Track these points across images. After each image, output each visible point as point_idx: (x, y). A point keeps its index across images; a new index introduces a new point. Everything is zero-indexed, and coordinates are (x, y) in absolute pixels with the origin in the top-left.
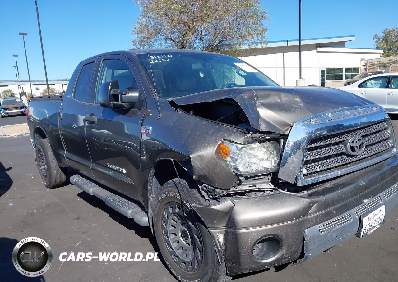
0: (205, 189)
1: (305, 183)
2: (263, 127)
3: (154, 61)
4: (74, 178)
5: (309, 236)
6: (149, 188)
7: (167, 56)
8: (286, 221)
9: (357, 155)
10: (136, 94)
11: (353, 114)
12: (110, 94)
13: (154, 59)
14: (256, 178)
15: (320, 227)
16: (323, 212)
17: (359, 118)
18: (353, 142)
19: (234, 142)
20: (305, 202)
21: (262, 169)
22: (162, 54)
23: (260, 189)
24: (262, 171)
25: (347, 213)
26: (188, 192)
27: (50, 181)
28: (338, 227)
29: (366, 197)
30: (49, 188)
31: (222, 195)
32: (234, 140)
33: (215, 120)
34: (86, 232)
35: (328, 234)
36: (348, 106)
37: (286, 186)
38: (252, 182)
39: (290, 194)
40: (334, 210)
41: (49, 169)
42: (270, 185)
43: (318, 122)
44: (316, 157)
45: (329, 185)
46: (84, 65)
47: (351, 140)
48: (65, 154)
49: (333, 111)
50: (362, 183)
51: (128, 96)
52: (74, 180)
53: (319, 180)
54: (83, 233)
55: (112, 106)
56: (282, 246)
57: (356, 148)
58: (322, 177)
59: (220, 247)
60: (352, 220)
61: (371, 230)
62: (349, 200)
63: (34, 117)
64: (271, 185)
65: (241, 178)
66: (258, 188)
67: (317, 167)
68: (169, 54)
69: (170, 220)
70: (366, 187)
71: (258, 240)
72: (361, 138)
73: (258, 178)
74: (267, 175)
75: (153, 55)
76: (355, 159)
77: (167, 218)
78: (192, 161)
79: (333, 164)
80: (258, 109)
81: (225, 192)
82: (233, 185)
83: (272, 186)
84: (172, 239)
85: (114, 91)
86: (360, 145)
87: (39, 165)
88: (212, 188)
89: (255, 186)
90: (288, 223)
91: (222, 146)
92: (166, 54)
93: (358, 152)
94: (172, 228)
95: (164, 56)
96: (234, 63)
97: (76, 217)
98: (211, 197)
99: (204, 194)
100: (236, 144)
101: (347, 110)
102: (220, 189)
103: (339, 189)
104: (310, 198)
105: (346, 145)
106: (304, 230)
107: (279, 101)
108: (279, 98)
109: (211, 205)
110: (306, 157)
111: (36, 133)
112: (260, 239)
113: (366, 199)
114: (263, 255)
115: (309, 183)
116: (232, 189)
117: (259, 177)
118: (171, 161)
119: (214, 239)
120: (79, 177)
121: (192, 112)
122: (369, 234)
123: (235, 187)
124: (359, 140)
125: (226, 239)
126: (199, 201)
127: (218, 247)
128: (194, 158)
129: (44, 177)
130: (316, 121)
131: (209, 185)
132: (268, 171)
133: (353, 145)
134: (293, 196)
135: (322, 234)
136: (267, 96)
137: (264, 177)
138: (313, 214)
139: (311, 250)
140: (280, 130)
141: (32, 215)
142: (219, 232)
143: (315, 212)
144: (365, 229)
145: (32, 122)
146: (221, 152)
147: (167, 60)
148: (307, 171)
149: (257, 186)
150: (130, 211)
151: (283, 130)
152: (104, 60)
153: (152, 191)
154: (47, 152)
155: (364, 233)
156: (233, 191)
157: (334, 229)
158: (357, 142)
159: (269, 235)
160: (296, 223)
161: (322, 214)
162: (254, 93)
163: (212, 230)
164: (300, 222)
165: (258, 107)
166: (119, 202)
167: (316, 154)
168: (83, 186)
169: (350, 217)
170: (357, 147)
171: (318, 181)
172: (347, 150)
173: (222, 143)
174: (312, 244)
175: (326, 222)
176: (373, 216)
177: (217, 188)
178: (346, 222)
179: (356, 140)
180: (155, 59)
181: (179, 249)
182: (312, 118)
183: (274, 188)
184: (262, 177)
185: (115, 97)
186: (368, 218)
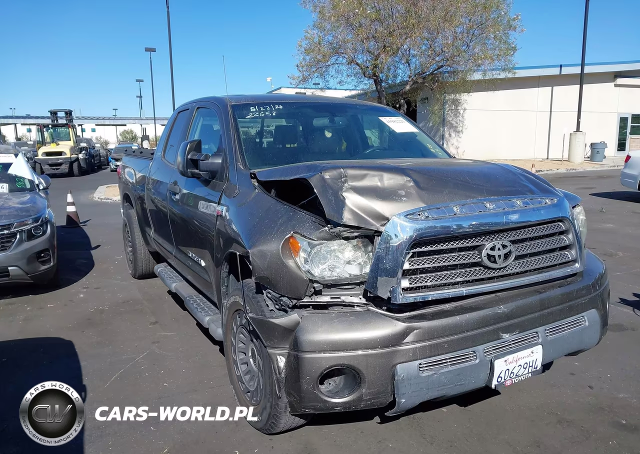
0: (269, 295)
1: (404, 300)
2: (347, 218)
3: (253, 115)
4: (160, 268)
5: (402, 374)
6: (223, 289)
7: (274, 108)
8: (367, 348)
9: (502, 268)
10: (219, 161)
11: (500, 208)
12: (187, 158)
13: (254, 112)
14: (342, 287)
15: (420, 364)
16: (427, 344)
17: (507, 213)
18: (493, 249)
19: (305, 237)
20: (400, 326)
21: (348, 276)
22: (269, 104)
23: (346, 303)
24: (347, 278)
25: (471, 349)
26: (253, 298)
27: (135, 269)
28: (451, 368)
29: (507, 330)
30: (134, 278)
31: (291, 306)
32: (305, 234)
33: (295, 205)
34: (158, 342)
35: (432, 375)
36: (494, 196)
37: (376, 301)
38: (336, 292)
39: (381, 314)
40: (445, 342)
41: (134, 252)
42: (361, 299)
43: (430, 216)
44: (426, 266)
45: (447, 306)
46: (179, 112)
47: (489, 245)
48: (152, 233)
49: (463, 202)
50: (502, 309)
51: (208, 163)
52: (159, 270)
53: (427, 298)
54: (154, 343)
55: (190, 174)
56: (360, 383)
57: (497, 258)
58: (432, 295)
59: (280, 374)
60: (477, 361)
61: (513, 380)
62: (474, 332)
63: (126, 176)
64: (363, 299)
65: (316, 285)
66: (343, 302)
67: (428, 280)
68: (279, 104)
69: (239, 334)
70: (508, 317)
71: (325, 370)
72: (508, 244)
73: (344, 287)
74: (358, 284)
75: (254, 106)
76: (497, 274)
77: (235, 331)
78: (251, 259)
79: (456, 278)
80: (344, 194)
81: (295, 302)
82: (307, 294)
83: (364, 301)
84: (241, 359)
85: (193, 155)
86: (505, 255)
87: (126, 246)
88: (278, 296)
89: (339, 298)
90: (370, 352)
91: (291, 240)
92: (274, 104)
93: (500, 263)
94: (242, 345)
95: (271, 107)
96: (380, 118)
97: (153, 319)
98: (277, 307)
99: (269, 302)
100: (307, 240)
101: (491, 201)
102: (288, 297)
103: (458, 315)
104: (407, 321)
105: (480, 253)
106: (395, 365)
107: (379, 184)
108: (379, 180)
109: (272, 318)
110: (412, 264)
111: (125, 201)
112: (328, 368)
113: (506, 333)
114: (337, 392)
115: (411, 300)
116: (306, 299)
117: (347, 287)
118: (236, 254)
119: (273, 364)
120: (166, 267)
121: (273, 191)
122: (509, 384)
123: (310, 297)
124: (504, 246)
125: (288, 363)
126: (263, 311)
127: (276, 374)
128: (253, 253)
129: (130, 262)
130: (427, 215)
131: (273, 291)
132: (356, 279)
133: (491, 253)
134: (383, 316)
135: (424, 375)
136: (363, 177)
137: (353, 286)
138: (409, 345)
139: (404, 394)
140: (372, 225)
141: (102, 312)
142: (280, 355)
143: (413, 342)
144: (499, 377)
145: (124, 183)
146: (290, 248)
147: (272, 114)
148: (410, 284)
149: (343, 298)
150: (207, 318)
151: (376, 225)
152: (198, 108)
153: (227, 294)
154: (133, 229)
155: (498, 382)
156: (307, 302)
157: (444, 370)
158: (499, 249)
159: (341, 365)
160: (382, 354)
161: (425, 346)
162: (341, 172)
163: (271, 351)
164: (388, 353)
165: (344, 192)
166: (199, 305)
167: (428, 262)
168: (165, 278)
169: (476, 356)
170: (500, 256)
171: (426, 300)
172: (482, 260)
173: (292, 236)
174: (405, 386)
175: (432, 358)
176: (515, 359)
177: (284, 296)
178: (466, 362)
179: (499, 246)
180: (256, 111)
181: (246, 374)
182: (422, 211)
183: (366, 303)
184: (350, 287)
185: (194, 163)
186: (505, 361)
